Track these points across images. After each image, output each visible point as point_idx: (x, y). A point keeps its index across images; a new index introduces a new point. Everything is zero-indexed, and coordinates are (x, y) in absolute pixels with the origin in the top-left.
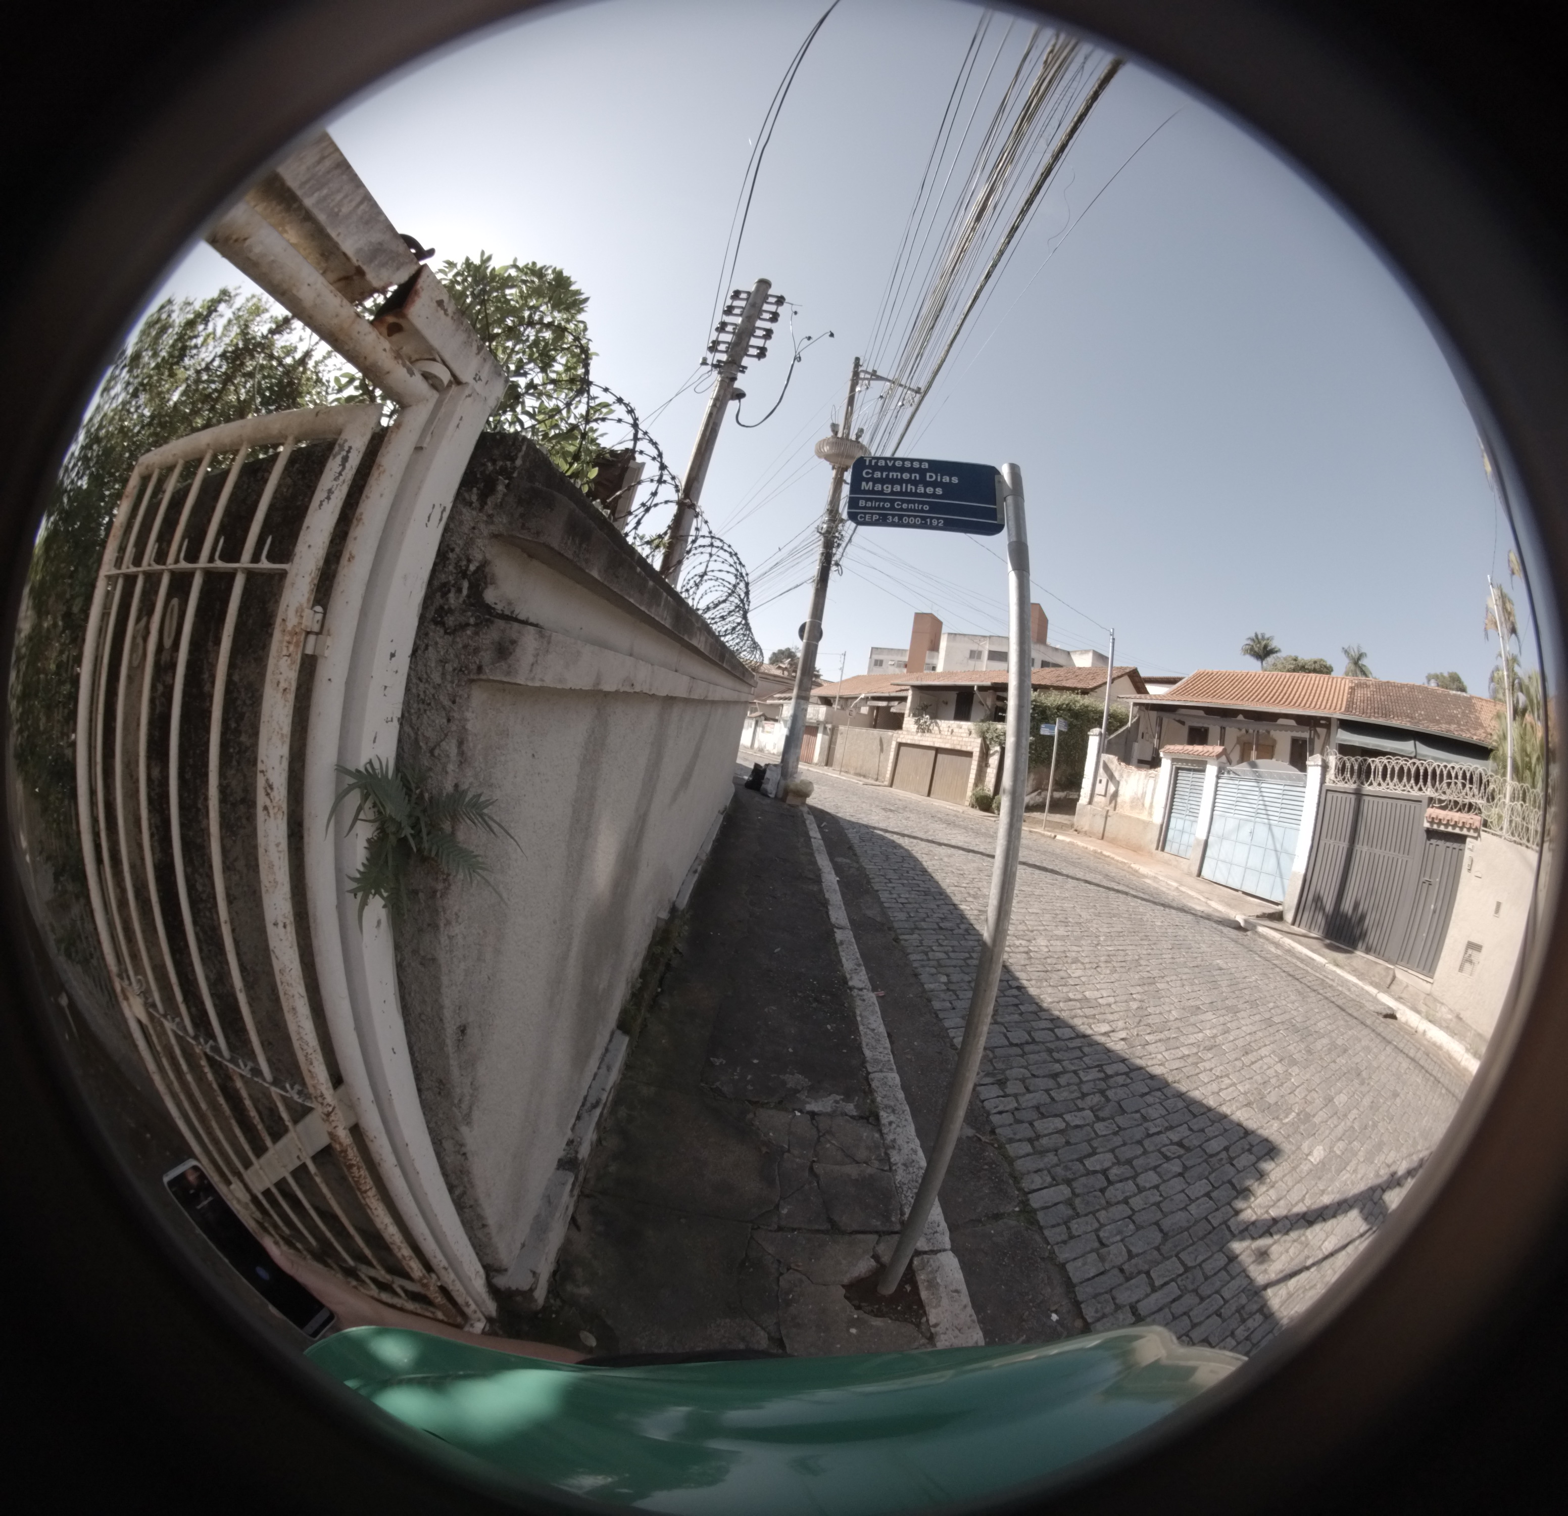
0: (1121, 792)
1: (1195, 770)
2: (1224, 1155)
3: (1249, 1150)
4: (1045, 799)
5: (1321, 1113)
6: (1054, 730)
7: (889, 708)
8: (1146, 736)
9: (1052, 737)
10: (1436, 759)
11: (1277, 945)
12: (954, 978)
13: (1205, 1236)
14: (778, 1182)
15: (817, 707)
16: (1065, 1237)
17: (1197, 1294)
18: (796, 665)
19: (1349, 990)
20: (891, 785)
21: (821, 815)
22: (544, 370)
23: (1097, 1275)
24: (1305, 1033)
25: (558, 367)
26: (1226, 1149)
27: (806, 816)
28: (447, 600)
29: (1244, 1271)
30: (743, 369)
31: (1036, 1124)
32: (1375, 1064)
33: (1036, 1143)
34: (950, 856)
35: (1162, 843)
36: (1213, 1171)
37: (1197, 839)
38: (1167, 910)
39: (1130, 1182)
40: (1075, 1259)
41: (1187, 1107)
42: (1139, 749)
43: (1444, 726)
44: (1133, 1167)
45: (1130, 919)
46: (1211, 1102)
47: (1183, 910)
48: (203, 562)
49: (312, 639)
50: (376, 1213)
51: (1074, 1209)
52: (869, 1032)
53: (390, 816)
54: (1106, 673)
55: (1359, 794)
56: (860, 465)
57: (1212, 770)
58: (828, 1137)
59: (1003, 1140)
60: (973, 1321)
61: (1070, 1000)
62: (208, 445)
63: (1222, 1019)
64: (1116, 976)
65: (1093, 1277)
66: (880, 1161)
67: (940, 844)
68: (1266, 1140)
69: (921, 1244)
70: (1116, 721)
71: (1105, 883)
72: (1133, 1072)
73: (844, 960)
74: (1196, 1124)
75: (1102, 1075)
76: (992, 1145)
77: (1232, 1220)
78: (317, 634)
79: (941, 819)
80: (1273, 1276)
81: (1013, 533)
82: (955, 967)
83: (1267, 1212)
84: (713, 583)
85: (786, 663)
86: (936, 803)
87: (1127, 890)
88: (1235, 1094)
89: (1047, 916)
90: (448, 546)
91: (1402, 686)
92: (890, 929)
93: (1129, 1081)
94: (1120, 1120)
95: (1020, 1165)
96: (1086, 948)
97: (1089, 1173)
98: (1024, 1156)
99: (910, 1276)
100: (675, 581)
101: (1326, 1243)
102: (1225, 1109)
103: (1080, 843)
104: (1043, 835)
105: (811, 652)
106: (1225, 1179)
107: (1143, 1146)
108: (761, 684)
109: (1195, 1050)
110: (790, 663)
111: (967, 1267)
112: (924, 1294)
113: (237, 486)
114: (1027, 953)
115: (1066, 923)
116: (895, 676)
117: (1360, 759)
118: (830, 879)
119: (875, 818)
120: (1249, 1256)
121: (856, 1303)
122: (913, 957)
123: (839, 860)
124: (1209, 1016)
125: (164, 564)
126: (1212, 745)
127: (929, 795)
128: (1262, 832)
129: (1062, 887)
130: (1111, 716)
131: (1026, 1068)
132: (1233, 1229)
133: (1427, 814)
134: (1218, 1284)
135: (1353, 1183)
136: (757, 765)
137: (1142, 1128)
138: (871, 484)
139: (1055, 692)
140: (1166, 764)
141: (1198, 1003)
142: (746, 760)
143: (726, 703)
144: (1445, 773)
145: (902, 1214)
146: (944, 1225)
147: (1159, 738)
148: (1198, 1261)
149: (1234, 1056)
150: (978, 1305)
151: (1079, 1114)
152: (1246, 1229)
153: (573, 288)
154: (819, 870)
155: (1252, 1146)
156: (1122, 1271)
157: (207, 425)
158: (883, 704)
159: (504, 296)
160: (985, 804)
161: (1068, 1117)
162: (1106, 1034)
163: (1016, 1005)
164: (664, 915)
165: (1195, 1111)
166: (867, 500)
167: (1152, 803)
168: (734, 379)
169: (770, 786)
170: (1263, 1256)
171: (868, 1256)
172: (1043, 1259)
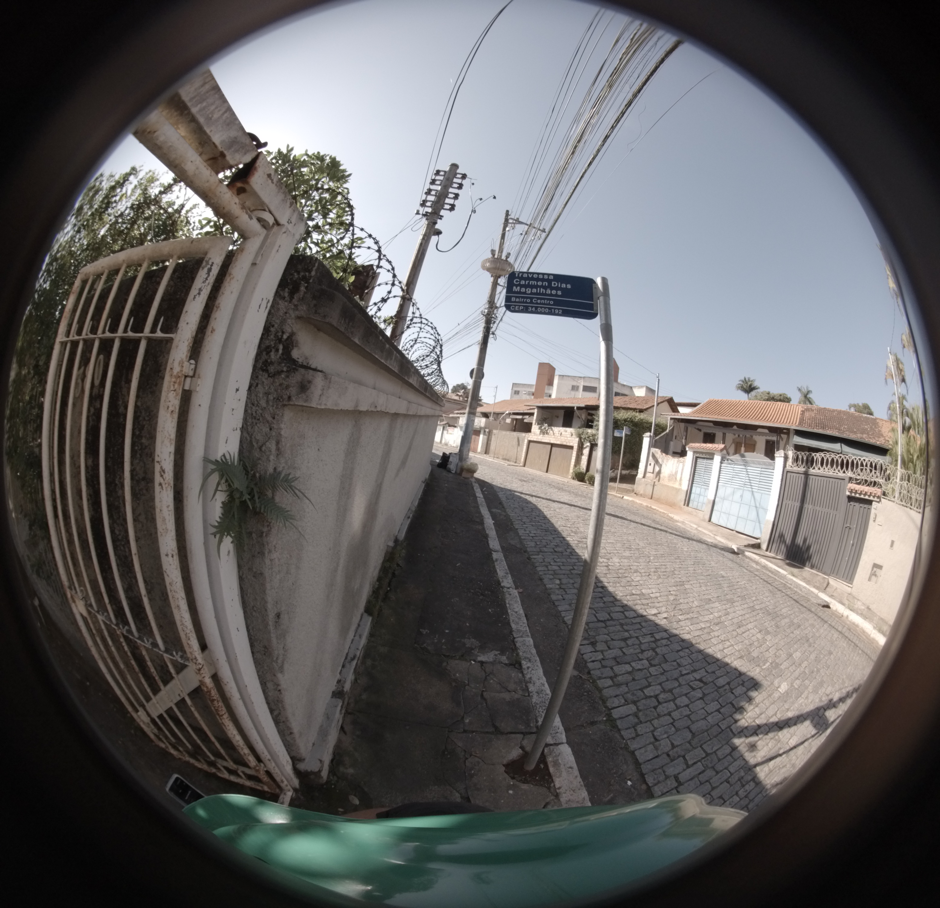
0: (663, 471)
1: (707, 458)
2: (727, 687)
3: (743, 685)
4: (617, 475)
5: (785, 663)
6: (623, 433)
7: (523, 419)
8: (678, 438)
9: (621, 438)
10: (854, 455)
11: (757, 563)
12: (564, 581)
13: (717, 735)
14: (462, 703)
15: (480, 419)
16: (633, 735)
17: (714, 770)
18: (468, 394)
19: (801, 590)
20: (524, 466)
21: (483, 484)
22: (325, 216)
23: (654, 758)
24: (774, 615)
25: (332, 215)
26: (728, 683)
27: (474, 484)
28: (270, 356)
29: (742, 756)
30: (441, 217)
31: (614, 668)
32: (817, 635)
33: (615, 679)
34: (560, 508)
35: (687, 502)
36: (721, 696)
37: (708, 500)
38: (691, 542)
39: (671, 702)
40: (640, 748)
41: (704, 658)
42: (673, 445)
43: (859, 435)
44: (673, 694)
45: (668, 547)
46: (719, 656)
47: (700, 541)
48: (120, 333)
49: (188, 380)
50: (228, 728)
51: (638, 718)
52: (514, 613)
53: (237, 488)
54: (654, 400)
55: (806, 474)
56: (512, 276)
57: (717, 458)
58: (491, 676)
59: (595, 678)
60: (581, 785)
61: (633, 595)
62: (124, 261)
63: (724, 606)
64: (660, 580)
65: (651, 759)
66: (523, 690)
67: (554, 501)
68: (752, 679)
69: (549, 740)
70: (660, 428)
71: (653, 525)
72: (672, 637)
73: (498, 570)
74: (710, 669)
75: (653, 639)
76: (589, 681)
77: (734, 725)
78: (192, 377)
79: (554, 486)
80: (759, 760)
81: (603, 318)
82: (564, 574)
83: (754, 721)
84: (420, 345)
85: (461, 392)
86: (551, 476)
87: (666, 529)
88: (733, 651)
89: (619, 545)
90: (270, 323)
91: (834, 411)
92: (525, 551)
93: (669, 643)
94: (664, 666)
95: (606, 693)
96: (642, 564)
97: (647, 697)
98: (608, 687)
99: (543, 759)
100: (399, 343)
101: (791, 740)
102: (727, 660)
103: (638, 501)
104: (616, 496)
105: (477, 386)
106: (728, 702)
107: (678, 682)
108: (447, 405)
109: (708, 625)
110: (463, 393)
111: (576, 753)
112: (551, 770)
113: (141, 287)
114: (607, 566)
115: (630, 549)
116: (527, 400)
117: (808, 453)
118: (489, 522)
119: (515, 485)
120: (745, 747)
121: (512, 775)
122: (539, 569)
123: (494, 510)
124: (717, 604)
125: (96, 334)
126: (717, 443)
127: (547, 472)
128: (748, 495)
129: (627, 527)
130: (656, 425)
131: (608, 635)
132: (734, 730)
133: (848, 487)
134: (726, 764)
135: (806, 705)
136: (444, 454)
137: (677, 671)
138: (519, 288)
139: (623, 411)
140: (690, 455)
141: (710, 597)
142: (437, 450)
143: (427, 417)
144: (859, 463)
145: (537, 722)
146: (562, 728)
147: (686, 439)
148: (714, 750)
149: (732, 629)
150: (583, 776)
151: (640, 662)
152: (742, 731)
153: (341, 168)
154: (482, 516)
155: (744, 682)
156: (668, 755)
157: (122, 249)
158: (520, 417)
159: (301, 172)
160: (580, 477)
161: (633, 664)
162: (655, 615)
163: (601, 598)
164: (391, 544)
165: (709, 661)
166: (516, 297)
167: (681, 478)
168: (435, 223)
169: (452, 466)
170: (753, 747)
171: (518, 747)
172: (621, 748)
